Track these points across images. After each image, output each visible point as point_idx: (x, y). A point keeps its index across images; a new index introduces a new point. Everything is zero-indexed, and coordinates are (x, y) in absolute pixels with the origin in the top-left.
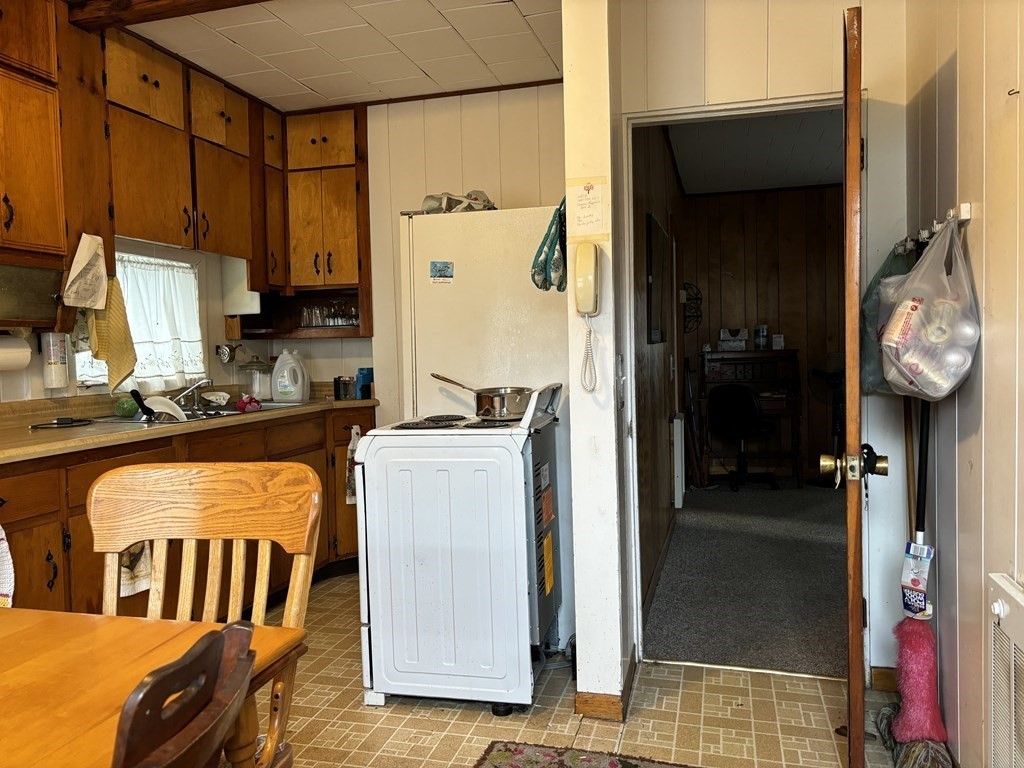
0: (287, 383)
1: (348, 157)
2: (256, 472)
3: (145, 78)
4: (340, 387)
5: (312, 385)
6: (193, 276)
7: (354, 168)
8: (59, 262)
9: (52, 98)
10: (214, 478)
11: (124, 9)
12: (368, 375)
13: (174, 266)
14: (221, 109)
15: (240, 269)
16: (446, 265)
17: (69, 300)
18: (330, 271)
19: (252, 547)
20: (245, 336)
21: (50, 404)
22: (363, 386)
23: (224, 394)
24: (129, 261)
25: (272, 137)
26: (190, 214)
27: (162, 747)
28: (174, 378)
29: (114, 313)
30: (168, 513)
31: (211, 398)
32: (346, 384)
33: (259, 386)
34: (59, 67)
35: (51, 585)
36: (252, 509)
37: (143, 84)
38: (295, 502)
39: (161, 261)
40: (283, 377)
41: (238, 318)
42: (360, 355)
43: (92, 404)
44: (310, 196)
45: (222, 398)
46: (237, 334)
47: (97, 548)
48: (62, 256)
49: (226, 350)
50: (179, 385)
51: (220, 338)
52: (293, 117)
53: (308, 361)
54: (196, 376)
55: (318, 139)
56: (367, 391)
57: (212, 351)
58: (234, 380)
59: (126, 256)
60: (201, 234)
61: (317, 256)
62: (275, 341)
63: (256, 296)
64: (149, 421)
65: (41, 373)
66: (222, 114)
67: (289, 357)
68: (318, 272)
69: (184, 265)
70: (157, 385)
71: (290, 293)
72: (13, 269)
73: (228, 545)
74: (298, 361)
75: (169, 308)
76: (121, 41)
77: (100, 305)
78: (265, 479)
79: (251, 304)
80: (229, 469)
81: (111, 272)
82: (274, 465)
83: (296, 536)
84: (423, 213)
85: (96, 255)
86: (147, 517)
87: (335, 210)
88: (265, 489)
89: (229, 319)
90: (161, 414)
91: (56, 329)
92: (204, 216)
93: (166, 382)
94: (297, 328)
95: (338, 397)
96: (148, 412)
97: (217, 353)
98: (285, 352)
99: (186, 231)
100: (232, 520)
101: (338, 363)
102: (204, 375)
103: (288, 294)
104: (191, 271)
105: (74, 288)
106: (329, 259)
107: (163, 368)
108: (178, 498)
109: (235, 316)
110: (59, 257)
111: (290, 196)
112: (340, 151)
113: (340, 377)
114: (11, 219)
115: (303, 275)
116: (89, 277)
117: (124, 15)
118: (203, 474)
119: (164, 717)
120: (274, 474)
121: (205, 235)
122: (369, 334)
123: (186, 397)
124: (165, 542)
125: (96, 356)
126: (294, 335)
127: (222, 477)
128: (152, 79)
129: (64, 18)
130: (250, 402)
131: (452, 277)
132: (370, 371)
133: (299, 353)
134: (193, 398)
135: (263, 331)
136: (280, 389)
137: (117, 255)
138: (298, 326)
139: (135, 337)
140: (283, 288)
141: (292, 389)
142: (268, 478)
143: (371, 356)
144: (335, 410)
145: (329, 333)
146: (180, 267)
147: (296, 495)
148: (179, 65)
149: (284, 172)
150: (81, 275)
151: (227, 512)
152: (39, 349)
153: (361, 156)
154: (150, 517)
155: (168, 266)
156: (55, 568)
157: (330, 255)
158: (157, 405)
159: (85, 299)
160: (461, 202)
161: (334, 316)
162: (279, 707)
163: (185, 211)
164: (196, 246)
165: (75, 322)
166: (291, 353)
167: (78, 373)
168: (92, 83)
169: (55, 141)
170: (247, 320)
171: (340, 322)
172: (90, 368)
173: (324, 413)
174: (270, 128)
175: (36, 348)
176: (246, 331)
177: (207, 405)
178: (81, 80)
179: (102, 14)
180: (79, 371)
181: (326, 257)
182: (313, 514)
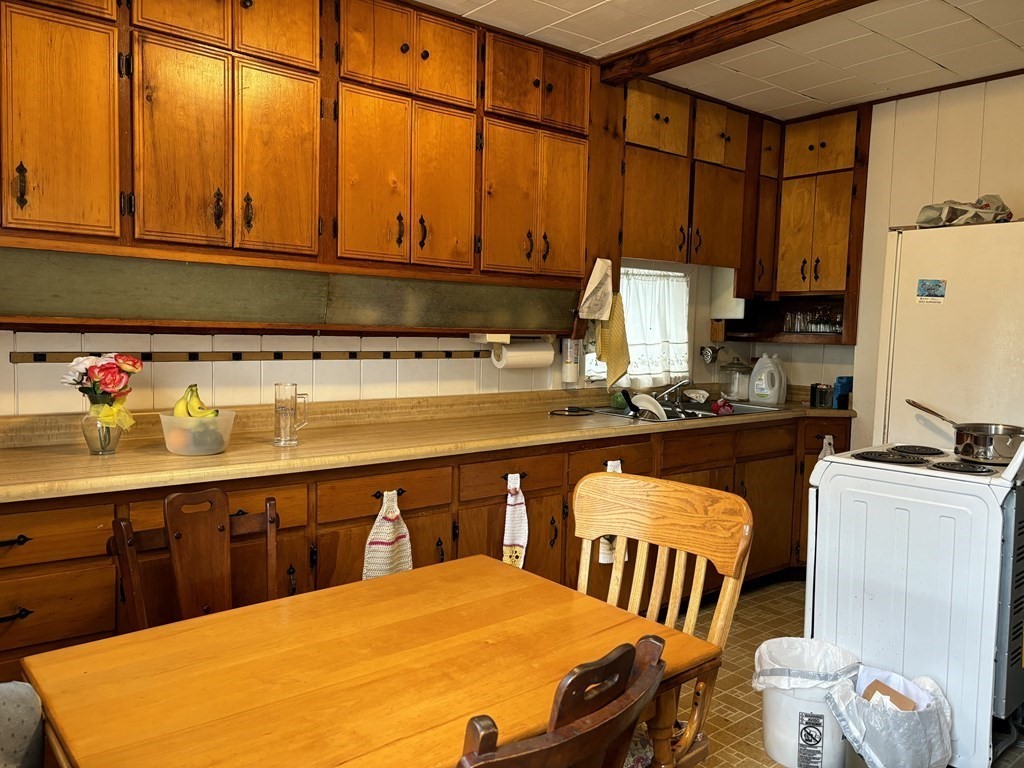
0: (764, 386)
1: (846, 160)
2: (700, 495)
3: (657, 117)
4: (817, 394)
5: (789, 388)
6: (685, 284)
7: (852, 172)
8: (578, 282)
9: (583, 149)
10: (666, 494)
11: (643, 65)
12: (847, 384)
13: (669, 276)
14: (721, 131)
15: (728, 277)
16: (938, 284)
17: (582, 315)
18: (816, 278)
19: (691, 559)
20: (727, 338)
21: (565, 394)
22: (840, 396)
23: (704, 392)
24: (633, 274)
25: (769, 149)
26: (686, 232)
27: (582, 719)
28: (661, 376)
29: (615, 323)
30: (629, 516)
31: (692, 395)
32: (823, 393)
33: (739, 387)
34: (590, 121)
35: (552, 543)
36: (694, 527)
37: (656, 121)
38: (729, 529)
39: (659, 272)
40: (761, 379)
41: (723, 322)
42: (842, 362)
43: (594, 396)
44: (803, 202)
45: (700, 396)
46: (721, 336)
47: (577, 534)
48: (581, 279)
49: (709, 352)
50: (665, 382)
51: (706, 341)
52: (793, 125)
53: (787, 364)
54: (680, 375)
55: (816, 144)
56: (844, 401)
57: (697, 352)
58: (715, 379)
59: (630, 270)
60: (693, 248)
61: (805, 262)
62: (757, 343)
63: (741, 302)
64: (635, 417)
65: (560, 369)
66: (723, 136)
67: (768, 361)
68: (804, 278)
69: (679, 274)
70: (646, 382)
71: (774, 298)
72: (545, 291)
73: (672, 553)
74: (776, 365)
75: (662, 314)
76: (640, 89)
77: (605, 317)
78: (707, 504)
79: (736, 309)
80: (679, 489)
81: (616, 288)
82: (715, 493)
83: (727, 560)
84: (915, 228)
85: (606, 275)
86: (612, 517)
87: (828, 215)
88: (706, 512)
89: (716, 323)
90: (645, 411)
91: (573, 337)
92: (698, 232)
93: (654, 379)
94: (778, 332)
95: (813, 405)
96: (635, 409)
97: (701, 354)
98: (765, 356)
99: (681, 248)
100: (677, 533)
101: (816, 370)
102: (687, 374)
103: (773, 300)
104: (684, 279)
105: (587, 304)
106: (816, 266)
107: (652, 367)
108: (638, 505)
109: (721, 320)
110: (579, 280)
111: (783, 204)
112: (838, 155)
113: (817, 384)
114: (547, 252)
115: (790, 281)
116: (599, 294)
117: (643, 70)
118: (657, 489)
119: (586, 698)
120: (715, 501)
121: (697, 249)
122: (853, 342)
123: (669, 394)
124: (625, 540)
125: (599, 358)
126: (775, 339)
127: (672, 494)
128: (662, 117)
129: (597, 80)
130: (724, 406)
131: (943, 296)
132: (850, 380)
133: (779, 357)
134: (674, 397)
135: (745, 335)
136: (757, 391)
137: (623, 270)
138: (779, 330)
139: (630, 341)
140: (769, 294)
141: (768, 392)
142: (709, 503)
143: (853, 363)
144: (808, 418)
145: (811, 339)
146: (675, 277)
147: (731, 524)
148: (688, 97)
149: (778, 181)
150: (594, 292)
151: (674, 525)
152: (560, 351)
153: (862, 158)
154: (616, 516)
155: (664, 276)
156: (556, 531)
157: (818, 261)
158: (643, 402)
159: (595, 312)
160: (965, 212)
161: (817, 323)
162: (699, 703)
163: (682, 230)
164: (688, 260)
165: (587, 328)
166: (770, 357)
167: (587, 369)
168: (613, 128)
169: (583, 184)
170: (731, 324)
171: (822, 328)
172: (595, 368)
173: (796, 421)
174: (768, 139)
175: (558, 349)
176: (729, 334)
177: (687, 402)
178: (606, 128)
179: (625, 71)
180: (588, 366)
181: (814, 263)
182: (743, 545)
